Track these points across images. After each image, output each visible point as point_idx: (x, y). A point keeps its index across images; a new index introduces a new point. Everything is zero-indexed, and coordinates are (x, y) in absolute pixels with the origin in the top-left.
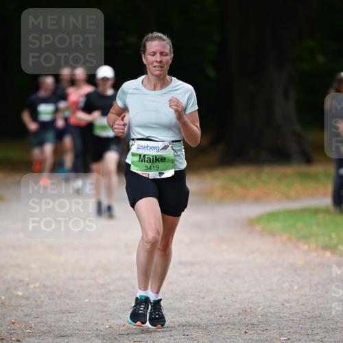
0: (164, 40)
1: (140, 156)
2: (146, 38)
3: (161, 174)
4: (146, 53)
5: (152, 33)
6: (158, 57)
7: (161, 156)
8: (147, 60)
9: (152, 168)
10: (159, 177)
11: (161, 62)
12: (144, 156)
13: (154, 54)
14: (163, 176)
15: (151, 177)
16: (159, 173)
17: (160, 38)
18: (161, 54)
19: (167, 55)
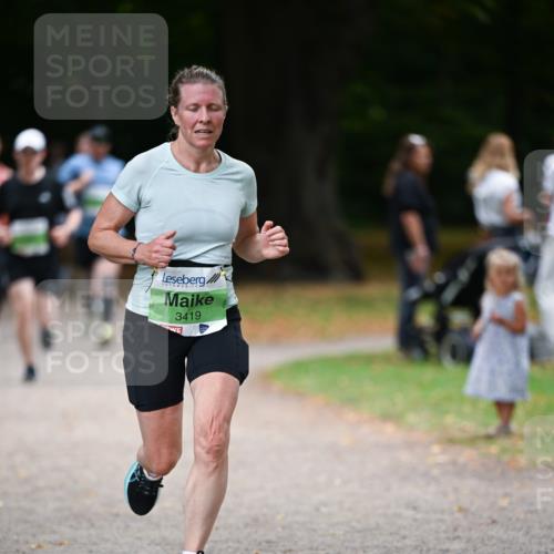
0: (213, 81)
1: (168, 294)
2: (177, 77)
3: (203, 327)
4: (180, 106)
5: (189, 66)
6: (203, 115)
7: (206, 293)
8: (181, 118)
9: (189, 316)
10: (199, 334)
11: (209, 123)
12: (176, 295)
13: (196, 107)
14: (207, 332)
15: (185, 334)
16: (201, 326)
17: (207, 77)
18: (209, 107)
19: (218, 109)
